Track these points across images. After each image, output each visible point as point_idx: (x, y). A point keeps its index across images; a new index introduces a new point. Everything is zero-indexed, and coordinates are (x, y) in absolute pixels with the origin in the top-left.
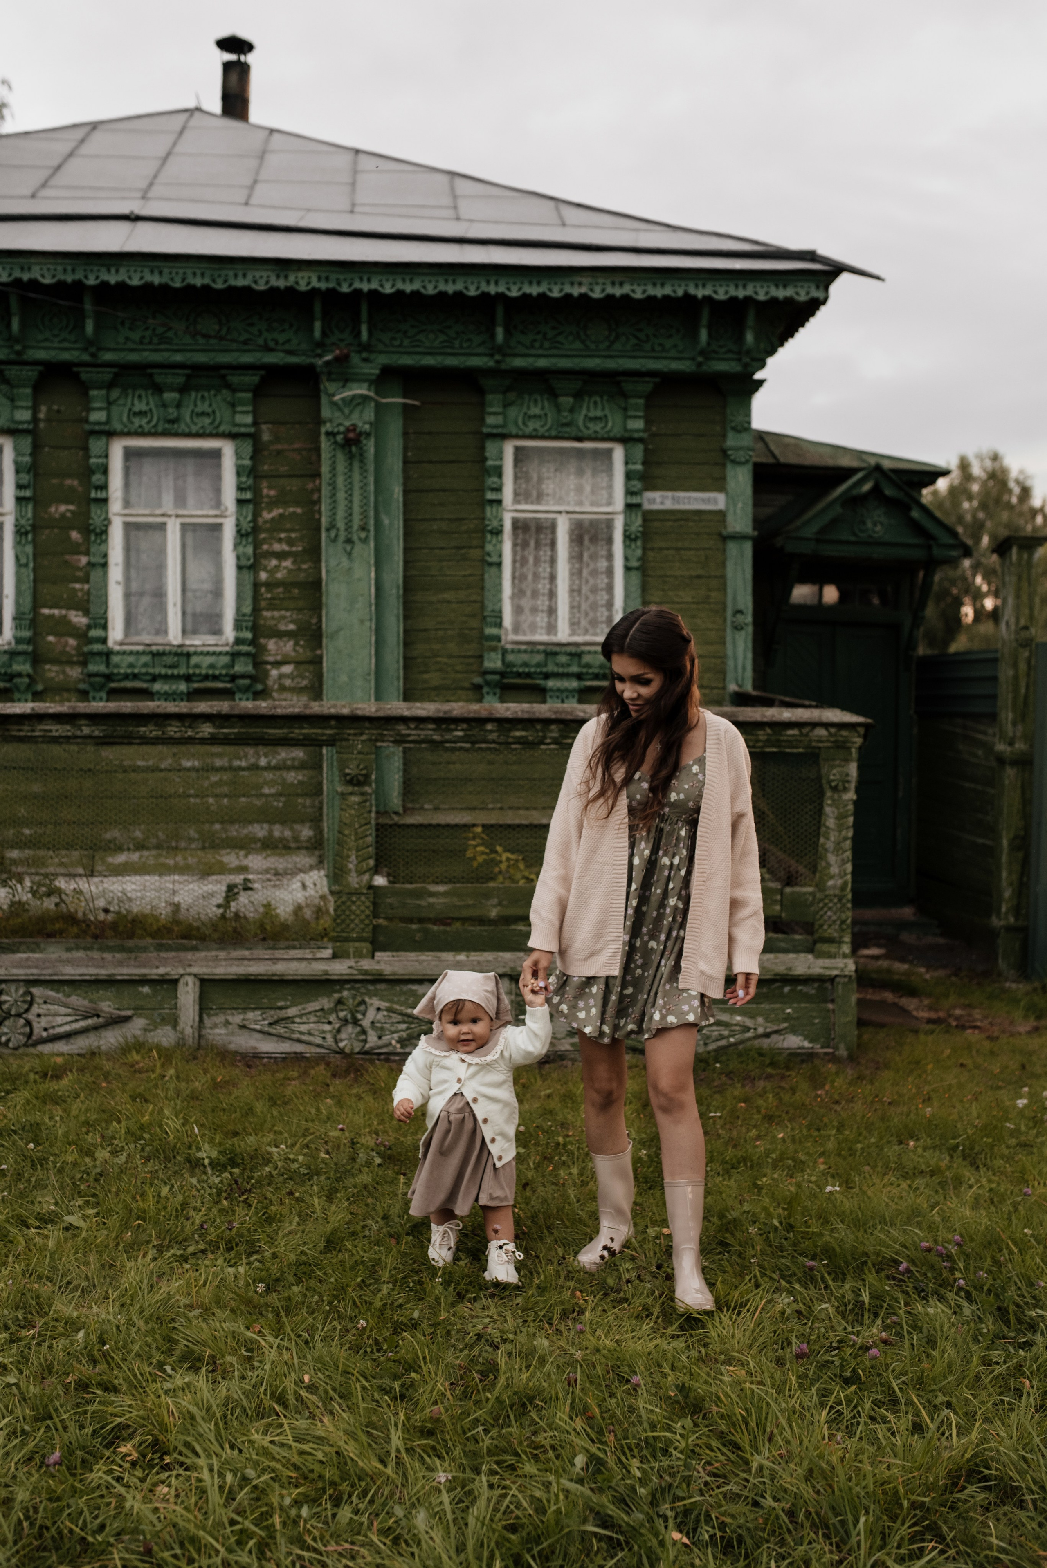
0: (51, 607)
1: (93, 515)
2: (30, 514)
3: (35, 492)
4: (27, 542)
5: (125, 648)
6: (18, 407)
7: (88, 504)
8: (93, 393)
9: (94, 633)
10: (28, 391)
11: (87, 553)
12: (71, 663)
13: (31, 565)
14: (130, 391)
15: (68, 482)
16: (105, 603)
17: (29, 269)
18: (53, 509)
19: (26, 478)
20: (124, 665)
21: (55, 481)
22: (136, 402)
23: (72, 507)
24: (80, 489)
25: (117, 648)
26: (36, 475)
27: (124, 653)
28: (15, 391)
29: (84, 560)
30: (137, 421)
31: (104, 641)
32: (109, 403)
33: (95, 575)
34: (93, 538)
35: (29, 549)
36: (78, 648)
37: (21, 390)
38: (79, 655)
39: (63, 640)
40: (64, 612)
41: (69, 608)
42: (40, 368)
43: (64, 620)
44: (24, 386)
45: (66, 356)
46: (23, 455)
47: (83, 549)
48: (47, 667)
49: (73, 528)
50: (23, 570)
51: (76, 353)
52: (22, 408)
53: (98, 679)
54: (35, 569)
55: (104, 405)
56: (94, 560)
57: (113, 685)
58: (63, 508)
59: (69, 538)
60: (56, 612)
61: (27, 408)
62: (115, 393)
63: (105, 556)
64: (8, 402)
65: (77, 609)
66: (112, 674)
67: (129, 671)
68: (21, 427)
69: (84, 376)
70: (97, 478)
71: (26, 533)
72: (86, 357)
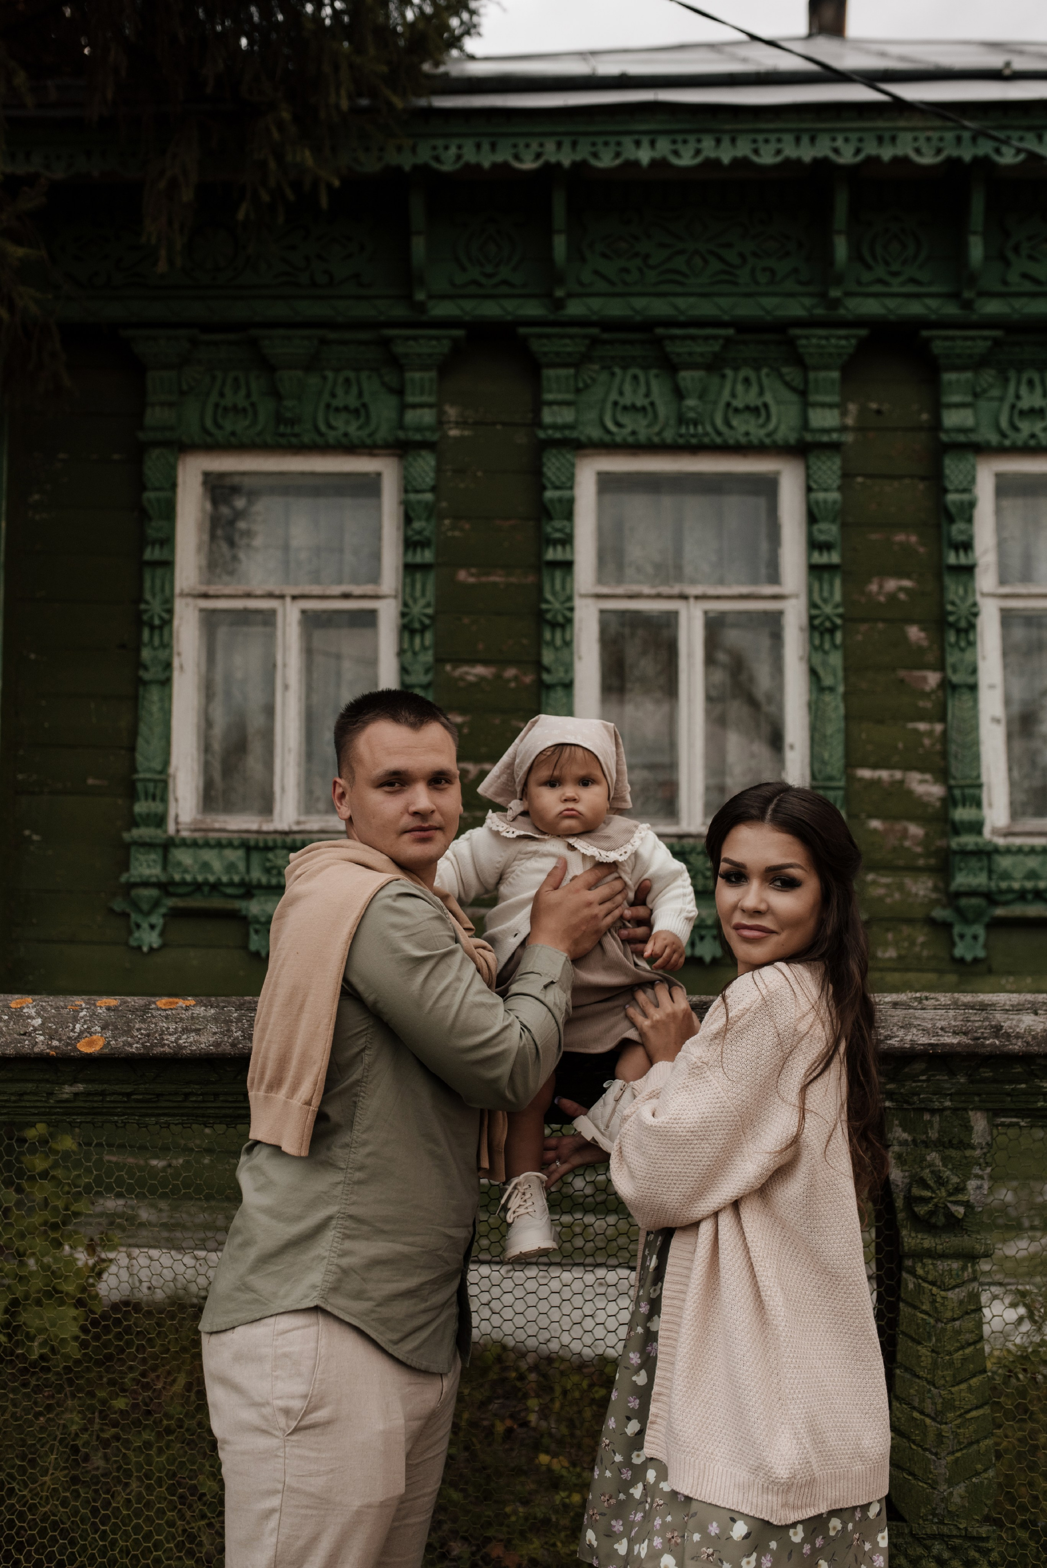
0: (875, 767)
1: (951, 596)
2: (838, 597)
3: (843, 557)
4: (834, 646)
5: (1018, 841)
6: (816, 405)
7: (939, 578)
8: (949, 377)
9: (961, 814)
10: (835, 375)
11: (941, 666)
12: (914, 870)
13: (841, 689)
14: (1012, 374)
15: (900, 537)
16: (976, 758)
17: (893, 139)
18: (874, 587)
19: (829, 531)
20: (1018, 874)
21: (874, 537)
22: (1024, 391)
23: (907, 583)
24: (922, 550)
25: (1001, 841)
26: (844, 526)
27: (1020, 851)
28: (812, 375)
29: (933, 679)
30: (1026, 427)
31: (976, 827)
32: (976, 395)
33: (956, 706)
34: (952, 637)
35: (836, 659)
36: (926, 841)
37: (822, 374)
38: (927, 855)
39: (898, 826)
40: (898, 775)
41: (908, 767)
42: (863, 332)
43: (899, 789)
44: (827, 368)
45: (915, 308)
46: (826, 490)
47: (930, 658)
48: (870, 877)
49: (911, 621)
50: (828, 697)
51: (933, 303)
52: (823, 405)
53: (974, 901)
54: (846, 696)
55: (968, 399)
56: (955, 679)
57: (1000, 912)
58: (891, 585)
59: (905, 637)
60: (884, 774)
61: (830, 406)
62: (988, 376)
63: (974, 671)
64: (793, 397)
65: (922, 770)
66: (1001, 892)
67: (1029, 885)
68: (825, 438)
69: (938, 347)
70: (956, 530)
71: (832, 631)
72: (951, 310)
